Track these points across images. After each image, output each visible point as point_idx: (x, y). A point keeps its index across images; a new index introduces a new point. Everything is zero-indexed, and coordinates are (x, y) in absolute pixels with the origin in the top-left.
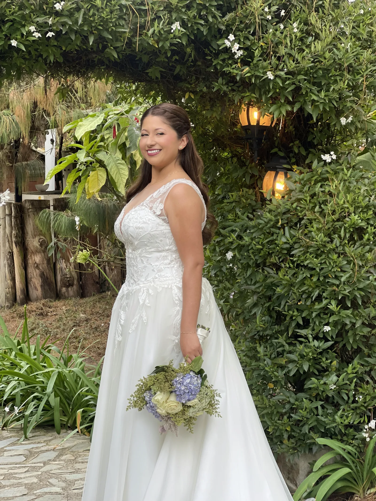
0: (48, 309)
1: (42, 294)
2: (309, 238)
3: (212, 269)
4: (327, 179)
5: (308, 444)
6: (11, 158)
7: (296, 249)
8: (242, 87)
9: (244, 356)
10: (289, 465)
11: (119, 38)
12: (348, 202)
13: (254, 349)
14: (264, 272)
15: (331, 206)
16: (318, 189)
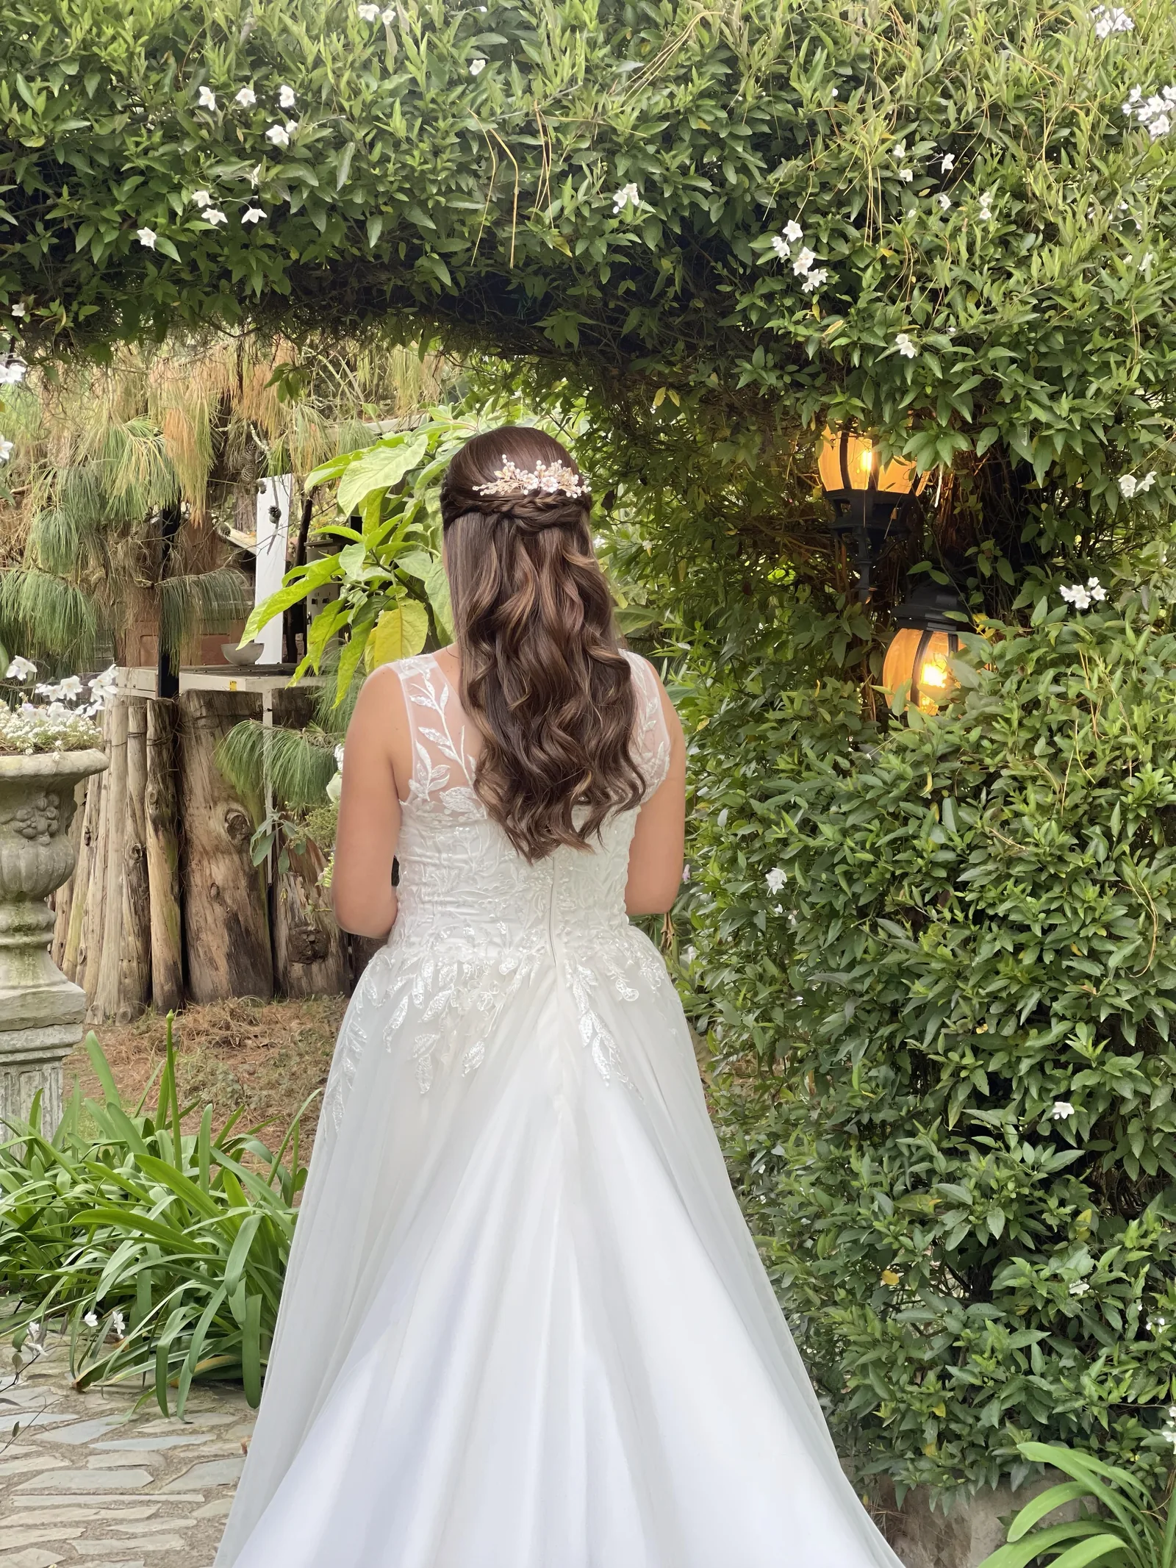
0: (245, 1026)
1: (230, 981)
2: (1013, 833)
3: (725, 920)
4: (1073, 658)
5: (998, 1461)
6: (148, 562)
7: (975, 865)
8: (823, 377)
9: (813, 1184)
10: (939, 1522)
11: (457, 226)
12: (1135, 728)
13: (842, 1166)
14: (876, 933)
15: (1084, 739)
16: (1044, 687)
